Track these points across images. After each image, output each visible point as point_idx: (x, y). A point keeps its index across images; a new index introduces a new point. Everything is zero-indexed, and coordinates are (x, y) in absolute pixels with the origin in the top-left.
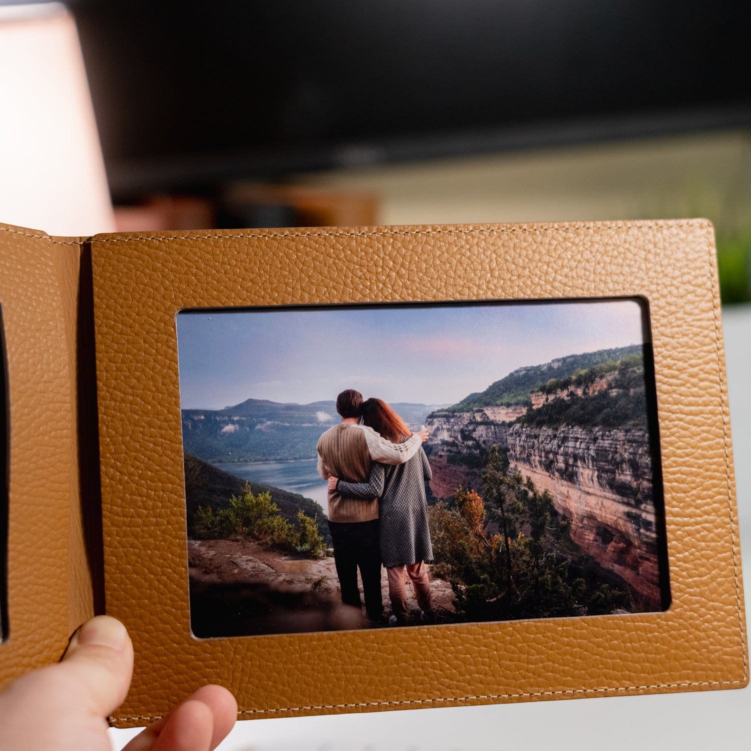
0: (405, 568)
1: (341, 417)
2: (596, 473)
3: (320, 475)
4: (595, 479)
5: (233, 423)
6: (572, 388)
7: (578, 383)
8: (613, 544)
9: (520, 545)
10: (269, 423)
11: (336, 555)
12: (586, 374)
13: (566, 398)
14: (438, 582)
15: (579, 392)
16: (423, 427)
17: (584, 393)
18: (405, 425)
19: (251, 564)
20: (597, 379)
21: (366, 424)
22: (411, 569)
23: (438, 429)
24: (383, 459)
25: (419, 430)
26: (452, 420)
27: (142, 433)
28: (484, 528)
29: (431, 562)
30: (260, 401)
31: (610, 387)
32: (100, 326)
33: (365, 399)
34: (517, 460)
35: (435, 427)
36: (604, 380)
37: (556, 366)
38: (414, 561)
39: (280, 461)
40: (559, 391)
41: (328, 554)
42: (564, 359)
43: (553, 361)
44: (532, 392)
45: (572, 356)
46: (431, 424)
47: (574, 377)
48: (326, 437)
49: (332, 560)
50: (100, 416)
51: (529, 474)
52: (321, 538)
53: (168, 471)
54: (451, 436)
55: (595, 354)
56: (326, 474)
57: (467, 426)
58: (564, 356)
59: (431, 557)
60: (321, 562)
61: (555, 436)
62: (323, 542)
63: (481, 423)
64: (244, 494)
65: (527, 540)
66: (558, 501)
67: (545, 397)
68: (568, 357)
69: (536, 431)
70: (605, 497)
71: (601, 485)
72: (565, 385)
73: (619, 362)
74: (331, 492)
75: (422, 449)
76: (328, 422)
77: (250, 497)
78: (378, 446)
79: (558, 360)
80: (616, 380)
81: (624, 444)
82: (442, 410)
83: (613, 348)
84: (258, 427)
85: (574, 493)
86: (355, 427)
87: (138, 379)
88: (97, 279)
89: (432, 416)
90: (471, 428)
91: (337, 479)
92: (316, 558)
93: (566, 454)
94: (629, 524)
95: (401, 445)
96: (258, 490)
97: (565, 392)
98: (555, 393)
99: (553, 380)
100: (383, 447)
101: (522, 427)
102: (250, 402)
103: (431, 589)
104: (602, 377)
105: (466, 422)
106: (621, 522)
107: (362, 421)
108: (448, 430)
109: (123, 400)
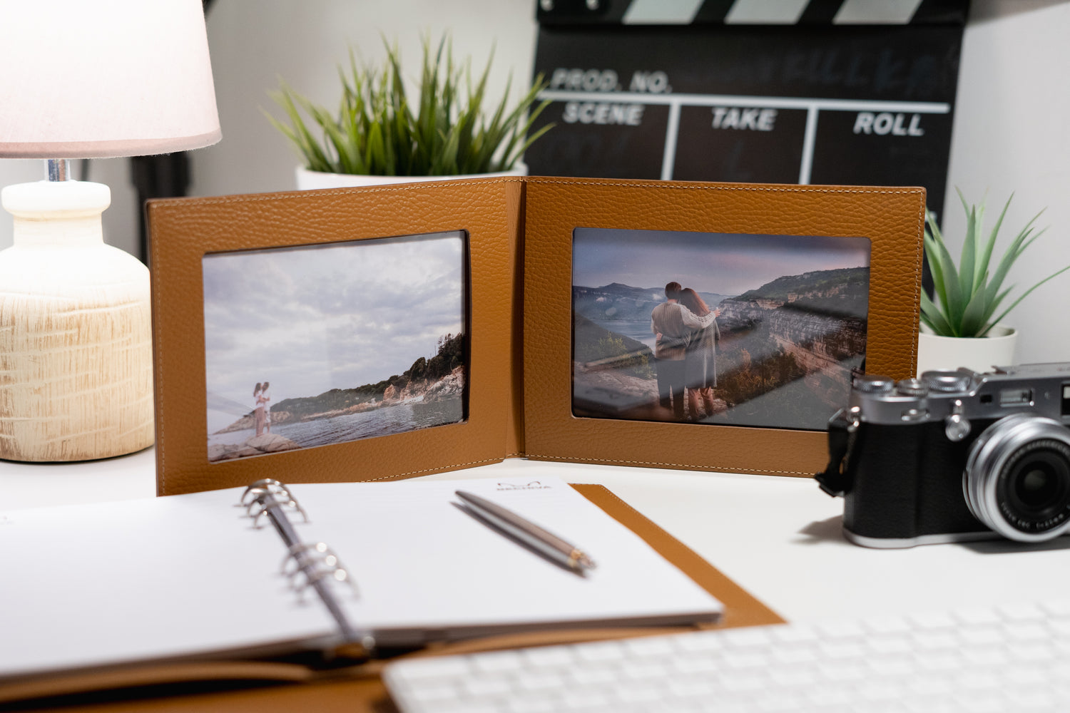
0: (699, 390)
1: (667, 298)
2: (825, 345)
3: (652, 331)
4: (824, 349)
5: (603, 296)
6: (815, 292)
7: (819, 289)
8: (831, 389)
9: (771, 384)
10: (624, 298)
11: (658, 378)
12: (825, 284)
13: (810, 298)
14: (719, 400)
15: (820, 295)
16: (717, 308)
17: (823, 295)
18: (706, 306)
19: (609, 378)
20: (833, 288)
21: (682, 304)
22: (702, 391)
23: (726, 310)
24: (691, 325)
25: (714, 310)
26: (736, 306)
27: (548, 300)
28: (749, 372)
29: (715, 388)
30: (620, 285)
31: (841, 292)
32: (528, 234)
33: (683, 288)
34: (775, 333)
35: (725, 308)
36: (837, 288)
37: (806, 277)
38: (705, 387)
39: (629, 321)
40: (806, 293)
41: (654, 377)
42: (812, 273)
43: (805, 274)
44: (789, 292)
45: (818, 271)
46: (722, 306)
47: (817, 285)
48: (657, 309)
49: (656, 381)
50: (525, 288)
51: (781, 342)
52: (650, 368)
53: (561, 324)
54: (734, 315)
55: (833, 271)
56: (656, 332)
57: (744, 310)
58: (812, 271)
59: (715, 385)
60: (649, 382)
61: (801, 321)
62: (651, 370)
63: (754, 309)
64: (607, 338)
65: (776, 381)
66: (799, 360)
67: (797, 296)
68: (815, 272)
69: (789, 317)
70: (829, 360)
71: (827, 353)
72: (810, 290)
73: (849, 277)
74: (658, 342)
75: (715, 322)
76: (660, 301)
77: (610, 340)
78: (688, 317)
79: (807, 273)
80: (845, 289)
81: (846, 329)
82: (730, 299)
83: (846, 268)
84: (618, 300)
85: (810, 357)
86: (674, 304)
87: (548, 268)
88: (529, 206)
89: (724, 302)
90: (747, 311)
91: (662, 335)
92: (646, 379)
93: (806, 332)
94: (843, 378)
95: (703, 318)
96: (615, 336)
97: (811, 294)
98: (804, 294)
99: (803, 286)
100: (691, 318)
101: (780, 313)
102: (614, 285)
103: (714, 404)
104: (836, 287)
105: (744, 307)
106: (838, 377)
107: (680, 302)
108: (733, 311)
109: (538, 280)
